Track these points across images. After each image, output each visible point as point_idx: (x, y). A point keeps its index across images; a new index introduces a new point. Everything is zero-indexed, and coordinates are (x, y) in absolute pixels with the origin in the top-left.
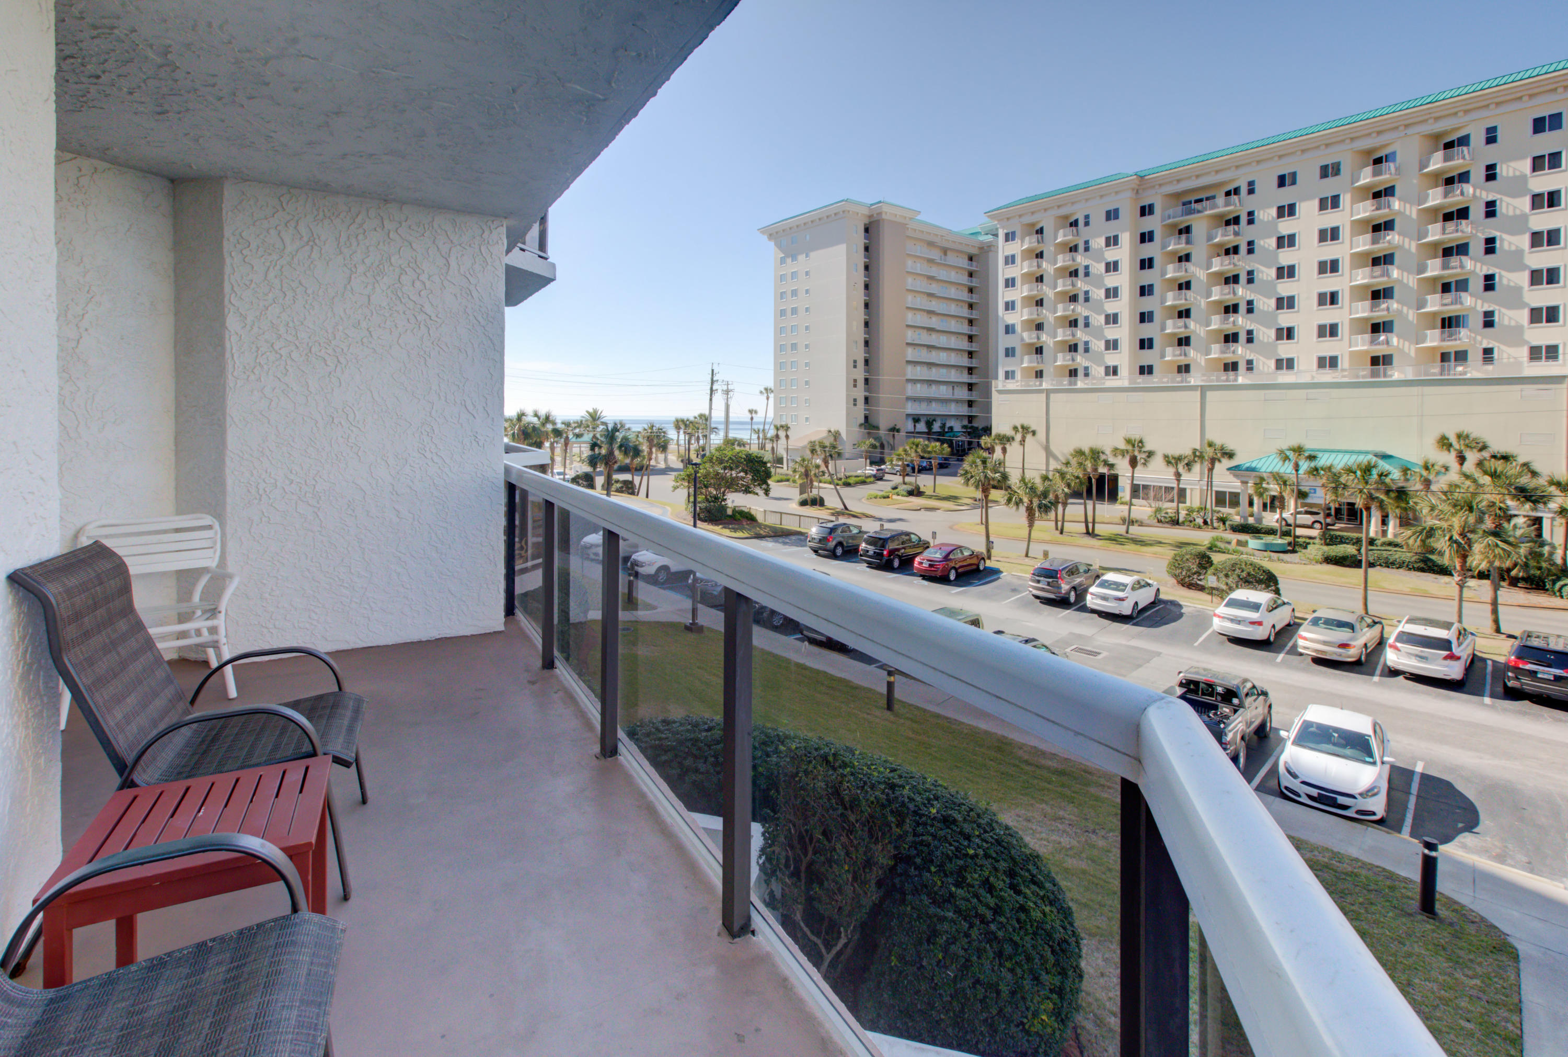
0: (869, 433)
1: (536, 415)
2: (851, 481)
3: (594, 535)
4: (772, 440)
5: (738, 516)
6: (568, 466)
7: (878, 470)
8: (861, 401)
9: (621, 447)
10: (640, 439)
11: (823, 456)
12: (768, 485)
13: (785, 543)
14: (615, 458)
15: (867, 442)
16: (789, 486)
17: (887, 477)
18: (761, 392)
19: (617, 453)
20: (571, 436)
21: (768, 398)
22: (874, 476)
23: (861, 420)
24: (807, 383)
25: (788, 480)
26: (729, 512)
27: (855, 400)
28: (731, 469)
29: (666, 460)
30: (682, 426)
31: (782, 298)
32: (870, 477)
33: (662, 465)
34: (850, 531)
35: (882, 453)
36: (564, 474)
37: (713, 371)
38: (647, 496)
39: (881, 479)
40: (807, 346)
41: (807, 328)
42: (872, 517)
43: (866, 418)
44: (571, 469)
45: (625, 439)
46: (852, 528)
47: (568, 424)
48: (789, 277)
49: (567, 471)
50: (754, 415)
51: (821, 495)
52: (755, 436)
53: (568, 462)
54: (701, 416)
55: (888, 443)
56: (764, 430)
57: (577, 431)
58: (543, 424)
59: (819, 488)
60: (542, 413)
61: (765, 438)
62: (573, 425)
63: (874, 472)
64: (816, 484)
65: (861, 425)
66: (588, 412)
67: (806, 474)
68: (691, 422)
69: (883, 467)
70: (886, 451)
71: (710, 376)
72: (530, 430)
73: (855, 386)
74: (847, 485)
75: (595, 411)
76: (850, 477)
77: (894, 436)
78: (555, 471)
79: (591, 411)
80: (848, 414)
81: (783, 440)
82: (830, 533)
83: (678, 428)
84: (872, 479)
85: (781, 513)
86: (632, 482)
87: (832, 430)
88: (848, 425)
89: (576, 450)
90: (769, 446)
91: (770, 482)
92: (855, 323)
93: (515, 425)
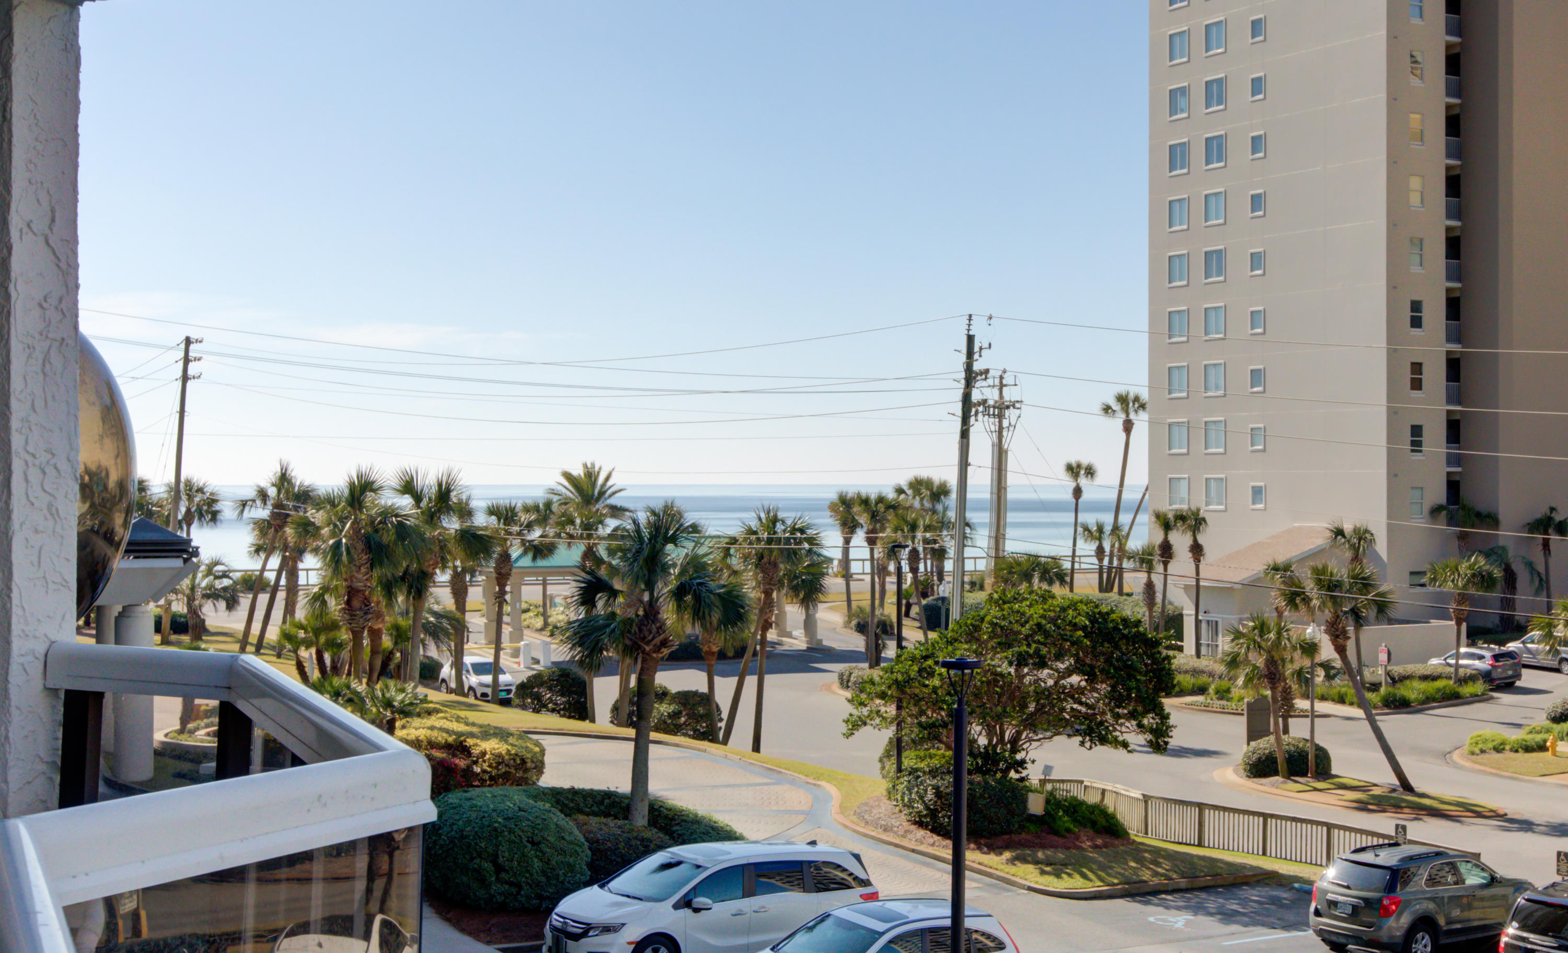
0: (1462, 537)
1: (408, 487)
2: (1413, 691)
3: (594, 891)
4: (1145, 560)
5: (1065, 821)
6: (506, 642)
7: (1496, 657)
8: (1435, 435)
9: (679, 593)
10: (735, 562)
11: (1328, 614)
12: (1164, 717)
13: (1228, 917)
14: (661, 628)
15: (1463, 567)
16: (1206, 709)
17: (1528, 678)
18: (1107, 409)
19: (668, 614)
20: (515, 552)
21: (1128, 427)
22: (1486, 676)
23: (1438, 493)
24: (1257, 377)
25: (1201, 690)
26: (1036, 805)
27: (1417, 431)
28: (1042, 664)
29: (809, 625)
30: (863, 519)
31: (1173, 110)
32: (1472, 678)
33: (798, 641)
34: (1460, 881)
35: (1508, 604)
36: (494, 668)
37: (970, 339)
38: (756, 747)
39: (1508, 686)
40: (1257, 260)
41: (1257, 202)
42: (1496, 815)
43: (1453, 486)
44: (516, 653)
45: (695, 565)
46: (1463, 868)
47: (505, 514)
48: (1198, 38)
49: (506, 661)
50: (1083, 481)
51: (1320, 741)
52: (1087, 548)
53: (506, 630)
54: (918, 485)
55: (1530, 566)
56: (1116, 528)
57: (535, 535)
58: (432, 517)
59: (1313, 715)
60: (428, 480)
61: (1123, 553)
62: (524, 518)
63: (1483, 665)
64: (1302, 704)
65: (1435, 511)
66: (568, 476)
67: (1273, 674)
68: (893, 507)
69: (1512, 646)
70: (1524, 595)
71: (963, 358)
72: (388, 537)
73: (1417, 384)
74: (1399, 705)
75: (591, 475)
76: (1404, 678)
77: (1546, 545)
78: (468, 660)
79: (578, 471)
80: (1393, 475)
81: (1182, 563)
82: (1390, 887)
83: (849, 526)
84: (1478, 687)
85: (1201, 806)
86: (707, 699)
87: (1348, 527)
88: (1392, 512)
89: (531, 593)
90: (1134, 580)
91: (1169, 703)
92: (1415, 183)
93: (343, 520)
